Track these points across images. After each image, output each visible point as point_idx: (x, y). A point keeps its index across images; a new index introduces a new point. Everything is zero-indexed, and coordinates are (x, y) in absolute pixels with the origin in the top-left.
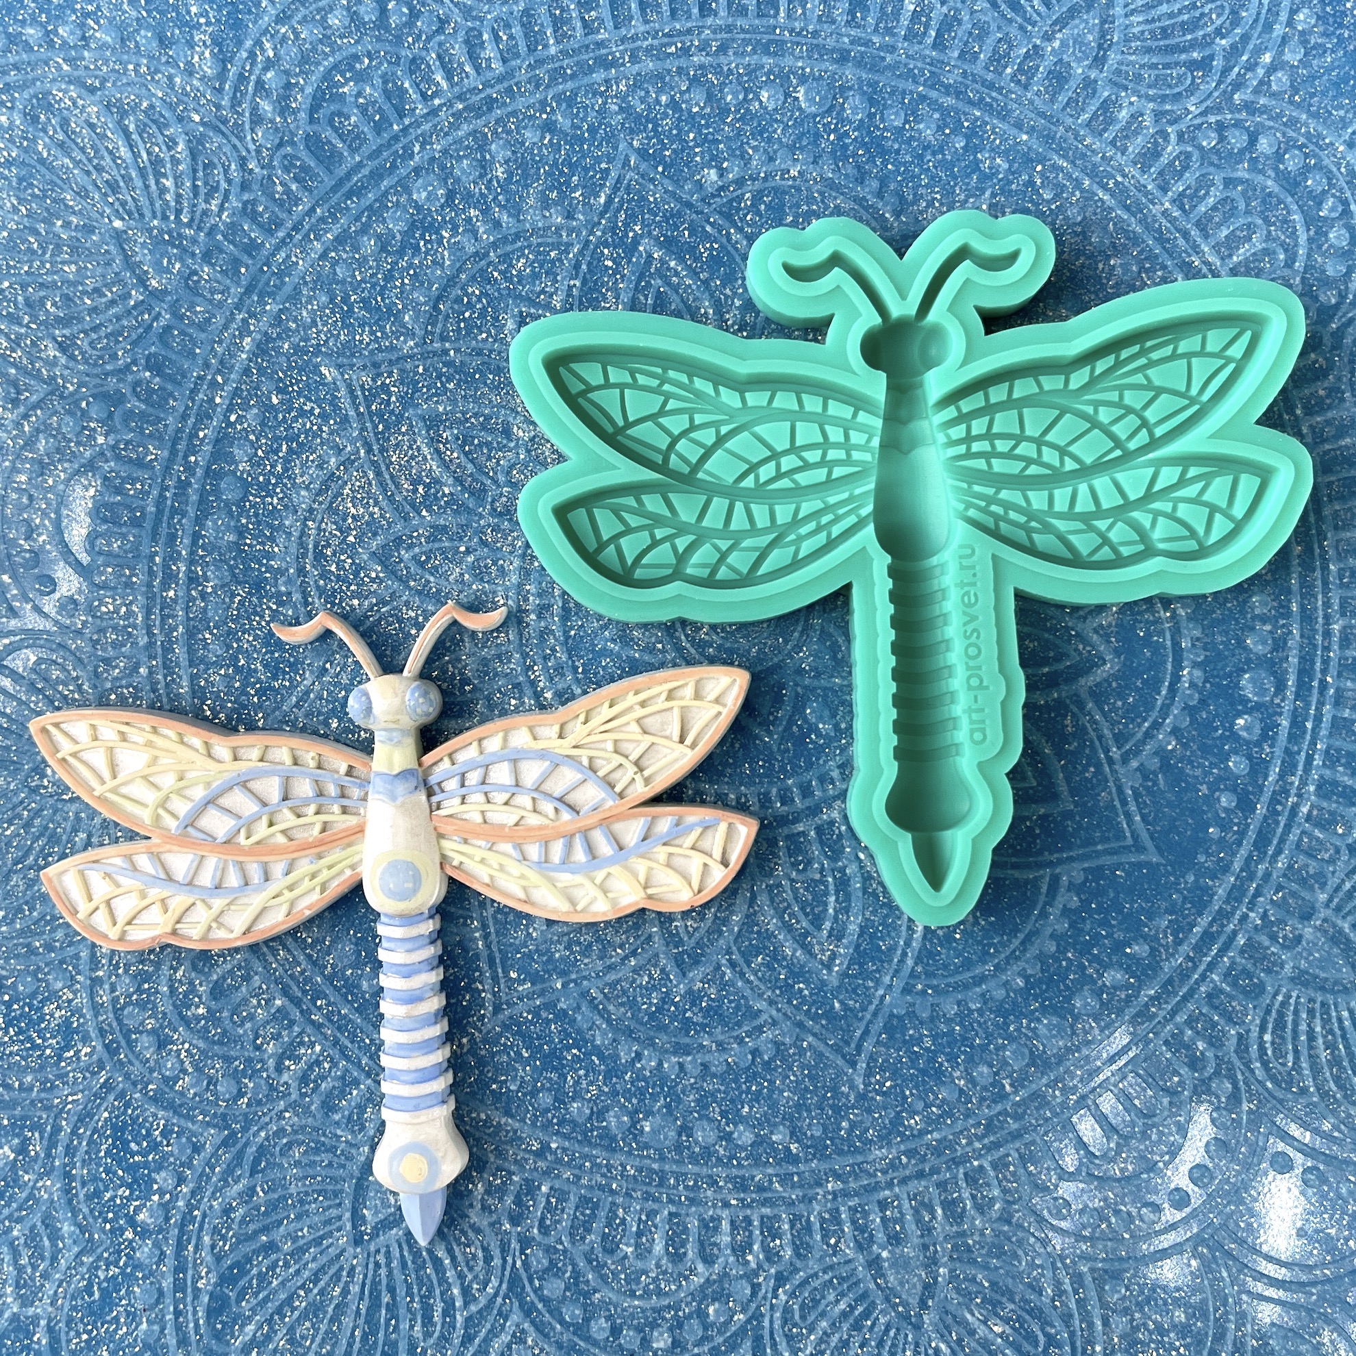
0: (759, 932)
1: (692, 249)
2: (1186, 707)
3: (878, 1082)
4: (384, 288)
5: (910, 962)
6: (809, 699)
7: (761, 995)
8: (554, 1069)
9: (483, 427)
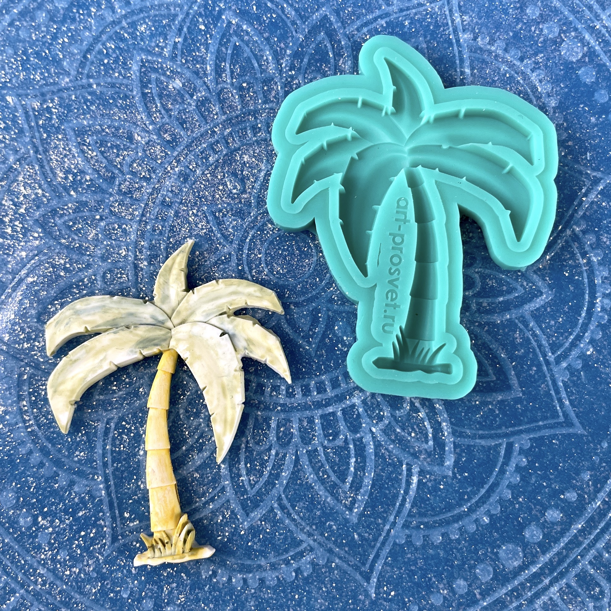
0: (301, 484)
1: (258, 18)
2: (600, 325)
3: (385, 592)
4: (51, 44)
5: (408, 506)
6: (337, 320)
7: (302, 530)
8: (155, 583)
9: (114, 135)
